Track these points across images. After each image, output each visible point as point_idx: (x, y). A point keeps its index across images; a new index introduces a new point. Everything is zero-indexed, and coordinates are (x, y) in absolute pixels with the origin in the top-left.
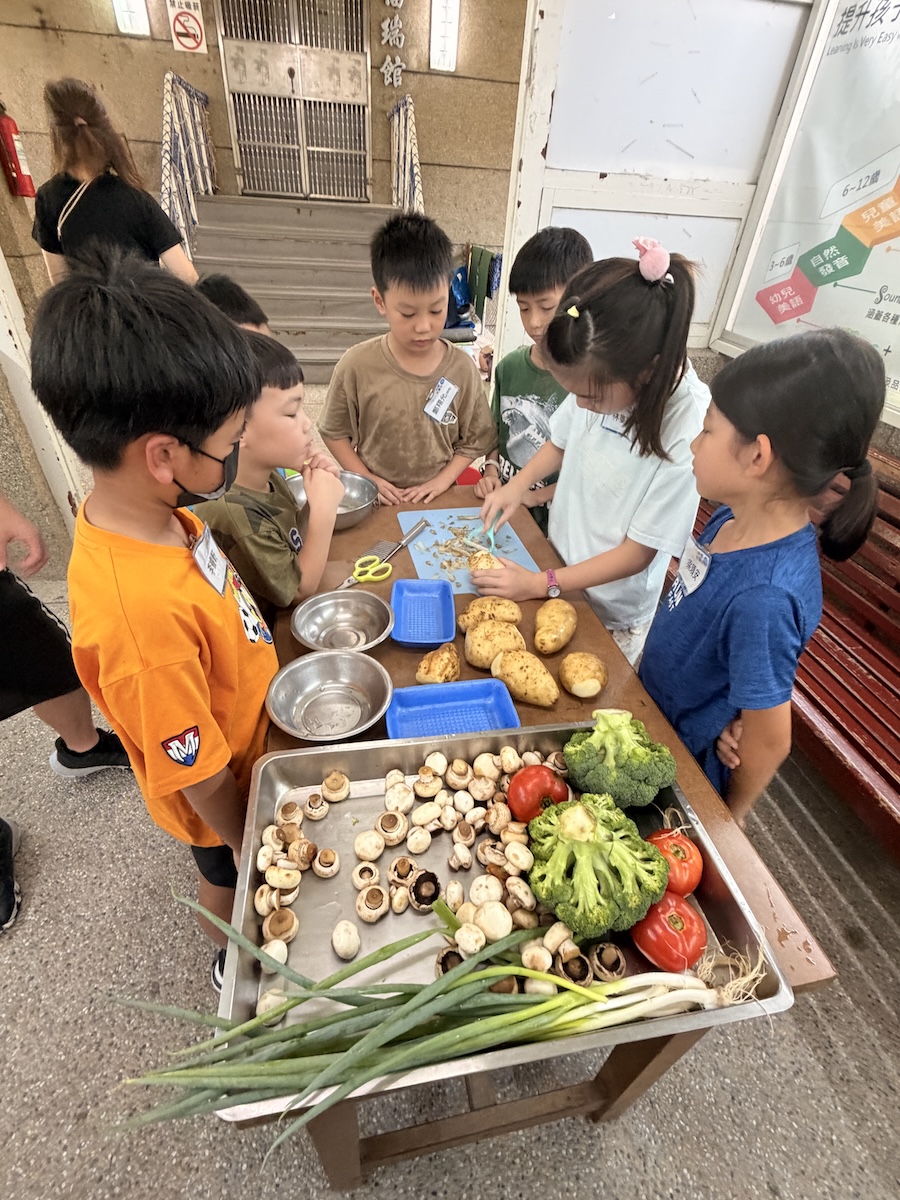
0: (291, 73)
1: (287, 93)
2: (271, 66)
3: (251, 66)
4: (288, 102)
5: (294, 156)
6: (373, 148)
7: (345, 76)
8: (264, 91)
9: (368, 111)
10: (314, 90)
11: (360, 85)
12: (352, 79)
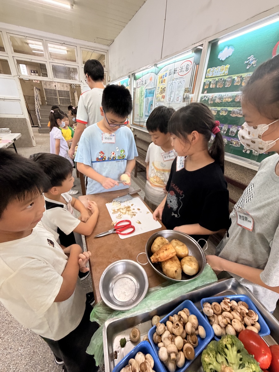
0: (55, 86)
1: (55, 89)
2: (51, 85)
3: (48, 85)
4: (55, 90)
5: (57, 99)
6: (71, 97)
7: (65, 87)
8: (50, 89)
9: (70, 92)
10: (60, 88)
11: (68, 88)
12: (66, 87)
